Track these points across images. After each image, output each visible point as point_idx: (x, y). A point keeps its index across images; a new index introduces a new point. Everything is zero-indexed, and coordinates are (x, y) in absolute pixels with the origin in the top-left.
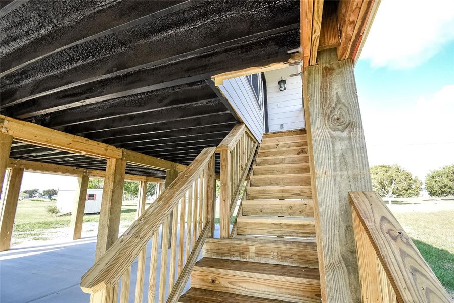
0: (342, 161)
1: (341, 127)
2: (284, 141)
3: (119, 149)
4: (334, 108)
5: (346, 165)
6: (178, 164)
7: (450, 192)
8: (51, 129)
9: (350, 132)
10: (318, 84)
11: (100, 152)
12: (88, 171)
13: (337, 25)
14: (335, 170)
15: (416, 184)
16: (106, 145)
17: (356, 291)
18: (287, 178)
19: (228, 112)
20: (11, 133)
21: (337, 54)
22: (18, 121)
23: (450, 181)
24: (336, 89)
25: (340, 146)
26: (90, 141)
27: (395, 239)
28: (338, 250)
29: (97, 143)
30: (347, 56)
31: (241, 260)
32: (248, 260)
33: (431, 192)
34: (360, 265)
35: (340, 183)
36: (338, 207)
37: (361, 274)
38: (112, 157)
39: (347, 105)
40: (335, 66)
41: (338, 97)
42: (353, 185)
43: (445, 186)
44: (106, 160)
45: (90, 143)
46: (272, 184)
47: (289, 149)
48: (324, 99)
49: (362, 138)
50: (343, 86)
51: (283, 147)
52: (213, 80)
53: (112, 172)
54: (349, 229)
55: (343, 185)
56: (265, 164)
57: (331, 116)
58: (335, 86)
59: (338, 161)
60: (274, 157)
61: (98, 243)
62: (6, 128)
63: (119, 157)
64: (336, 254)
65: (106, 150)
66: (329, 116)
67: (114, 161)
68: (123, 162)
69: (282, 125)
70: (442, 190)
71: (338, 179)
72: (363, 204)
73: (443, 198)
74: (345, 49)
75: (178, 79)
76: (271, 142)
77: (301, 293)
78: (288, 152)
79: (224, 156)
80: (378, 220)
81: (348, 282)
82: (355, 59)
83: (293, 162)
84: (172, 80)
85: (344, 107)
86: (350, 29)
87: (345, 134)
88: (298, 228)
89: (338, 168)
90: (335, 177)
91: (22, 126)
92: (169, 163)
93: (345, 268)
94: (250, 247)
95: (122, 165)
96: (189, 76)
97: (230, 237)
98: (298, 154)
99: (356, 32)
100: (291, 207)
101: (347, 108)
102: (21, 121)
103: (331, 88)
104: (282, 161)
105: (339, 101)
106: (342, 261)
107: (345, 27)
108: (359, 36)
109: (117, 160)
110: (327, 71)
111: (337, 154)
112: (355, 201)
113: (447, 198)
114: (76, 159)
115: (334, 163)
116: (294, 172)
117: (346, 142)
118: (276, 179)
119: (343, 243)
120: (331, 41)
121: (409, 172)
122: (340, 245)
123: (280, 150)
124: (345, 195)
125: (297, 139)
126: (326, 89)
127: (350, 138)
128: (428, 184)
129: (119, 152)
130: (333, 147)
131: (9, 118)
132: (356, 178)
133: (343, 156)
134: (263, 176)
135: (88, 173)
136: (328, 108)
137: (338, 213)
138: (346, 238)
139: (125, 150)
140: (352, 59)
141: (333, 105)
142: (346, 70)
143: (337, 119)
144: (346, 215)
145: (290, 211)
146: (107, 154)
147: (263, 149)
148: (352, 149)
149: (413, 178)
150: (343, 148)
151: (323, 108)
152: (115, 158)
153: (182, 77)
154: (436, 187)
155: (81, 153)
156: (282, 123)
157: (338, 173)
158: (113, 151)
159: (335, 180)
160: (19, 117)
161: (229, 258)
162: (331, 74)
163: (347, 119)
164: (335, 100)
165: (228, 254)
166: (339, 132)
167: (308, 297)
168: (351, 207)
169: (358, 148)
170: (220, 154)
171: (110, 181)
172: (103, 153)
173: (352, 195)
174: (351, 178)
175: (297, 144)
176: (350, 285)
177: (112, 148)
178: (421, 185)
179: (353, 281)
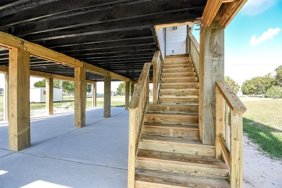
0: (215, 69)
1: (216, 56)
2: (177, 60)
3: (81, 62)
4: (214, 47)
5: (216, 71)
6: (111, 72)
7: (253, 92)
8: (47, 49)
9: (219, 58)
10: (209, 36)
11: (72, 63)
12: (52, 75)
13: (221, 11)
14: (211, 73)
15: (237, 87)
16: (75, 59)
17: (214, 114)
18: (180, 79)
19: (154, 43)
20: (29, 50)
21: (218, 23)
22: (30, 43)
23: (255, 86)
24: (216, 39)
25: (215, 63)
26: (67, 56)
27: (231, 93)
28: (209, 101)
29: (71, 57)
30: (223, 25)
31: (163, 112)
32: (166, 112)
33: (243, 93)
34: (217, 105)
35: (213, 78)
36: (211, 86)
37: (217, 108)
38: (78, 66)
39: (220, 46)
40: (217, 29)
41: (216, 43)
42: (217, 78)
43: (252, 89)
44: (74, 68)
45: (67, 58)
46: (172, 82)
47: (180, 65)
48: (211, 43)
49: (223, 61)
50: (219, 38)
51: (176, 64)
52: (155, 27)
53: (79, 75)
54: (214, 94)
55: (214, 79)
56: (167, 72)
57: (213, 51)
58: (216, 38)
59: (213, 69)
60: (171, 69)
61: (75, 113)
62: (26, 47)
63: (82, 66)
64: (208, 102)
65: (75, 62)
66: (212, 51)
67: (79, 69)
68: (84, 70)
69: (173, 51)
70: (250, 91)
71: (212, 76)
72: (221, 85)
73: (249, 96)
74: (222, 22)
75: (137, 26)
76: (169, 61)
77: (190, 121)
78: (179, 67)
79: (155, 67)
80: (225, 89)
81: (211, 111)
82: (226, 26)
83: (182, 72)
84: (133, 26)
85: (218, 47)
86: (227, 15)
87: (217, 59)
88: (187, 100)
89: (213, 72)
90: (211, 75)
91: (33, 46)
92: (107, 71)
93: (211, 107)
94: (167, 107)
95: (84, 71)
96: (143, 25)
97: (157, 104)
98: (184, 67)
99: (229, 17)
100: (183, 92)
101: (220, 48)
102: (32, 43)
103: (214, 38)
104: (177, 71)
105: (217, 45)
106: (210, 104)
107: (225, 14)
108: (229, 18)
109: (81, 68)
110: (214, 31)
111: (213, 67)
112: (218, 84)
113: (251, 96)
114: (47, 67)
115: (212, 70)
116: (183, 77)
117: (217, 62)
118: (174, 80)
119: (211, 99)
120: (218, 18)
121: (234, 80)
122: (210, 99)
123: (175, 65)
124: (214, 82)
125: (183, 60)
126: (212, 39)
127: (219, 61)
128: (243, 88)
129: (81, 64)
130: (212, 64)
131: (26, 41)
132: (219, 76)
133: (215, 67)
134: (168, 78)
135: (52, 76)
136: (212, 47)
137: (210, 89)
138: (212, 97)
139: (84, 62)
140: (224, 27)
141: (214, 46)
142: (221, 31)
143: (215, 52)
144: (214, 89)
145: (183, 93)
146: (76, 65)
147: (165, 64)
148: (219, 65)
149: (236, 84)
150: (216, 64)
151: (210, 47)
152: (80, 67)
153: (139, 25)
154: (247, 90)
155: (62, 63)
156: (173, 50)
157: (213, 74)
158: (78, 63)
159: (211, 76)
160: (31, 41)
161: (157, 112)
162: (215, 32)
163: (219, 52)
164: (215, 44)
165: (157, 110)
166: (215, 58)
167: (192, 122)
168: (216, 86)
169: (221, 65)
170: (153, 66)
171: (78, 80)
172: (74, 64)
173: (217, 82)
174: (217, 76)
175: (183, 62)
176: (212, 112)
177: (78, 61)
178: (239, 88)
179: (213, 110)
